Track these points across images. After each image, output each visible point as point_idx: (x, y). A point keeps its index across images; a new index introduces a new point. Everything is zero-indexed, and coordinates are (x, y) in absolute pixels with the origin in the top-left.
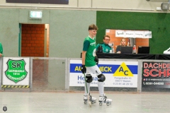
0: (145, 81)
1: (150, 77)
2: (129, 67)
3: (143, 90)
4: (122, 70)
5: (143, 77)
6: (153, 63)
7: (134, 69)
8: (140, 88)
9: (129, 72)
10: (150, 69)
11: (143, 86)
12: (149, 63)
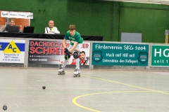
0: (31, 58)
1: (35, 54)
2: (17, 44)
3: (29, 66)
4: (10, 47)
5: (30, 54)
6: (38, 41)
7: (21, 47)
8: (26, 64)
9: (17, 50)
10: (36, 47)
11: (29, 62)
12: (35, 41)
